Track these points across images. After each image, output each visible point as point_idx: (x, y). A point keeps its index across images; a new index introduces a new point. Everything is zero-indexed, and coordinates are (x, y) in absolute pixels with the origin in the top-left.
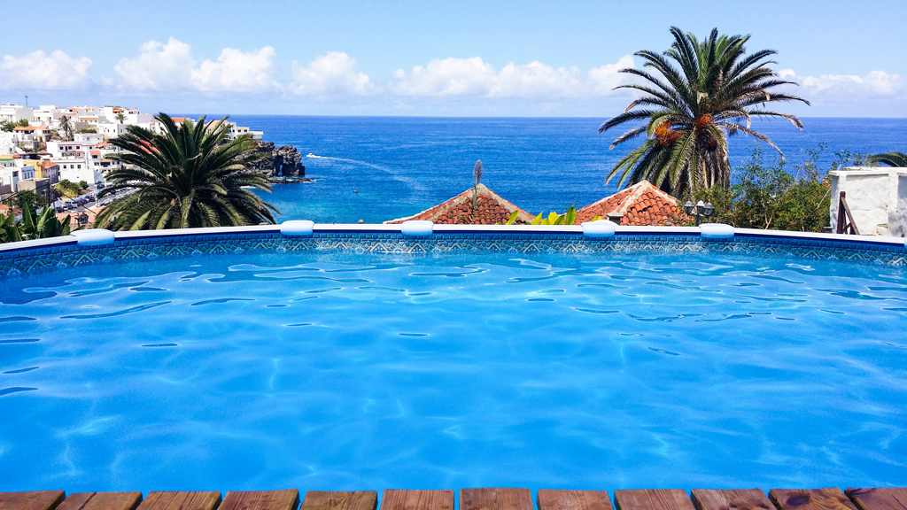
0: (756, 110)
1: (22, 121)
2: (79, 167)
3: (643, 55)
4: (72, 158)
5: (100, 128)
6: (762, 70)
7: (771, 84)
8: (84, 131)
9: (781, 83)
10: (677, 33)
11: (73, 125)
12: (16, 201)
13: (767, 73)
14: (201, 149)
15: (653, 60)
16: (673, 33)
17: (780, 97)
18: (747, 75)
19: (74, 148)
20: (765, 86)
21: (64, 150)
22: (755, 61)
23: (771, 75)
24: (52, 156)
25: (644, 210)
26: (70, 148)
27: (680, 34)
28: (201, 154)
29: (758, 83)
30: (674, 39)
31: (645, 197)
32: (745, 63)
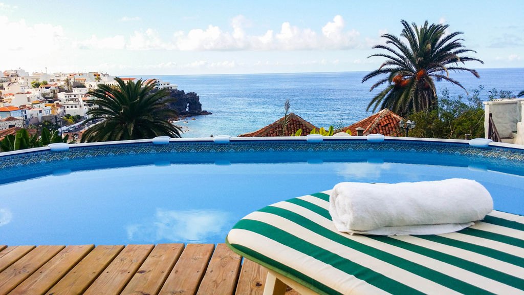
0: (452, 66)
1: (44, 82)
2: (76, 107)
3: (386, 37)
4: (72, 102)
5: (87, 84)
6: (455, 44)
7: (460, 51)
8: (78, 87)
9: (467, 51)
10: (405, 24)
11: (72, 83)
12: (41, 127)
13: (459, 45)
14: (139, 97)
15: (392, 39)
16: (403, 24)
17: (467, 59)
18: (446, 47)
19: (73, 97)
20: (456, 53)
21: (67, 98)
22: (450, 38)
23: (461, 46)
24: (60, 101)
25: (386, 125)
26: (71, 96)
27: (407, 24)
28: (139, 99)
29: (452, 51)
30: (403, 27)
31: (386, 118)
32: (445, 40)
